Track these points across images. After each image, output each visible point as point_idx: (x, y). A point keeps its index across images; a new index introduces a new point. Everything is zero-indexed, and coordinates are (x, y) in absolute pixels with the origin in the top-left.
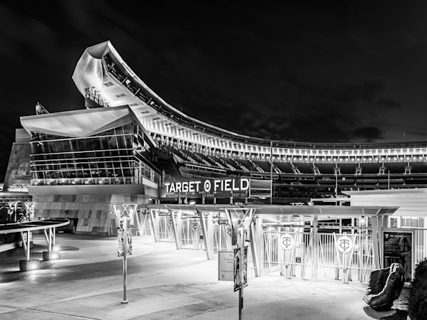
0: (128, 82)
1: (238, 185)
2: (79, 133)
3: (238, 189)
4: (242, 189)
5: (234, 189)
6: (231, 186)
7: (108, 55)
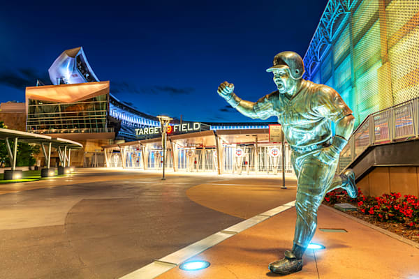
0: (87, 75)
1: (191, 127)
2: (69, 100)
3: (192, 129)
4: (195, 129)
5: (189, 129)
6: (187, 128)
7: (79, 56)
